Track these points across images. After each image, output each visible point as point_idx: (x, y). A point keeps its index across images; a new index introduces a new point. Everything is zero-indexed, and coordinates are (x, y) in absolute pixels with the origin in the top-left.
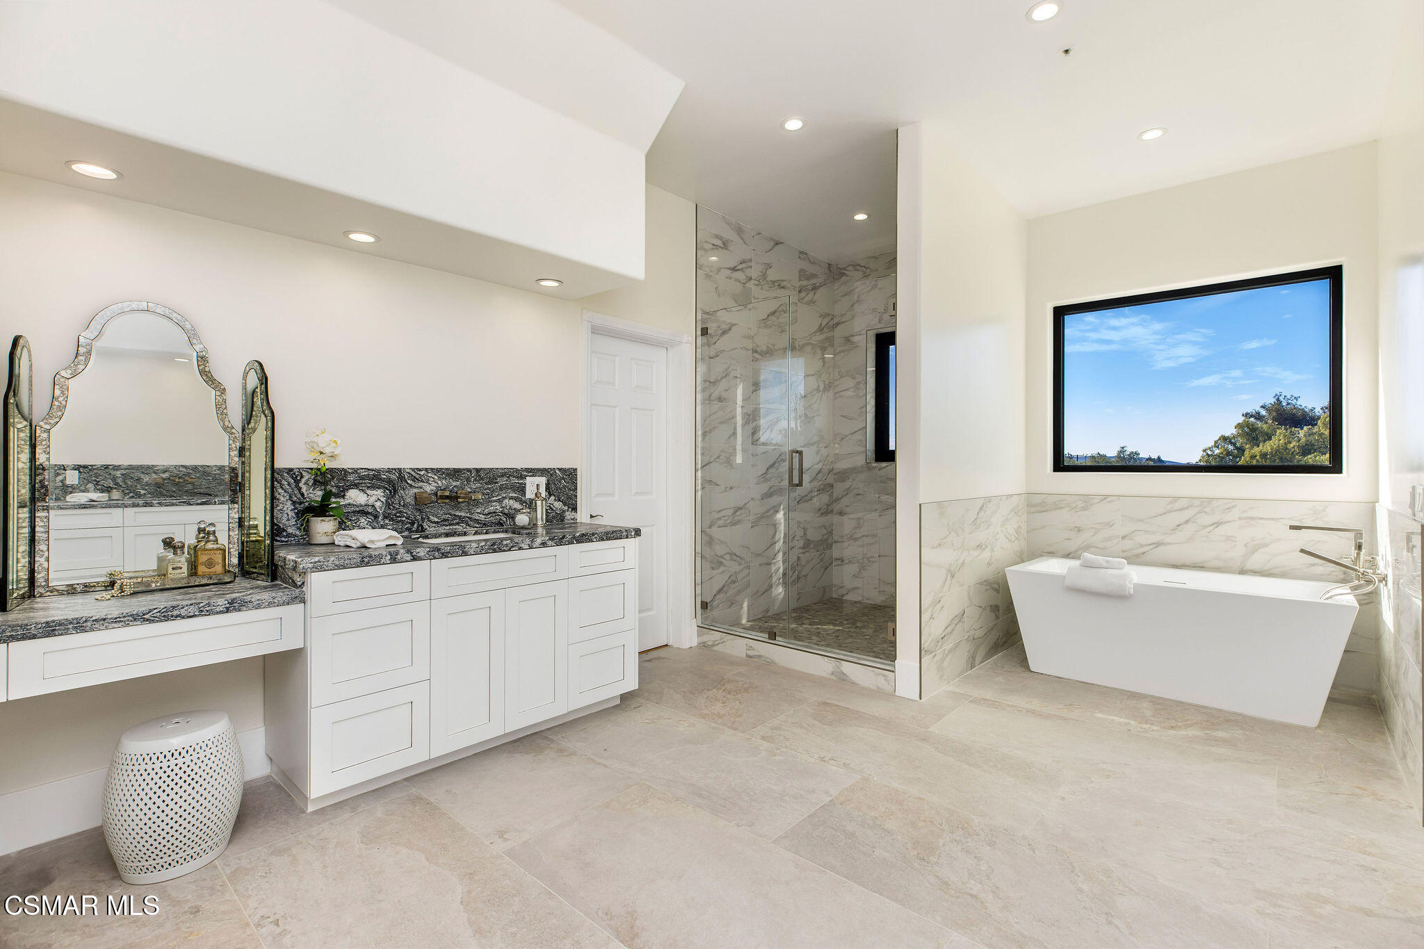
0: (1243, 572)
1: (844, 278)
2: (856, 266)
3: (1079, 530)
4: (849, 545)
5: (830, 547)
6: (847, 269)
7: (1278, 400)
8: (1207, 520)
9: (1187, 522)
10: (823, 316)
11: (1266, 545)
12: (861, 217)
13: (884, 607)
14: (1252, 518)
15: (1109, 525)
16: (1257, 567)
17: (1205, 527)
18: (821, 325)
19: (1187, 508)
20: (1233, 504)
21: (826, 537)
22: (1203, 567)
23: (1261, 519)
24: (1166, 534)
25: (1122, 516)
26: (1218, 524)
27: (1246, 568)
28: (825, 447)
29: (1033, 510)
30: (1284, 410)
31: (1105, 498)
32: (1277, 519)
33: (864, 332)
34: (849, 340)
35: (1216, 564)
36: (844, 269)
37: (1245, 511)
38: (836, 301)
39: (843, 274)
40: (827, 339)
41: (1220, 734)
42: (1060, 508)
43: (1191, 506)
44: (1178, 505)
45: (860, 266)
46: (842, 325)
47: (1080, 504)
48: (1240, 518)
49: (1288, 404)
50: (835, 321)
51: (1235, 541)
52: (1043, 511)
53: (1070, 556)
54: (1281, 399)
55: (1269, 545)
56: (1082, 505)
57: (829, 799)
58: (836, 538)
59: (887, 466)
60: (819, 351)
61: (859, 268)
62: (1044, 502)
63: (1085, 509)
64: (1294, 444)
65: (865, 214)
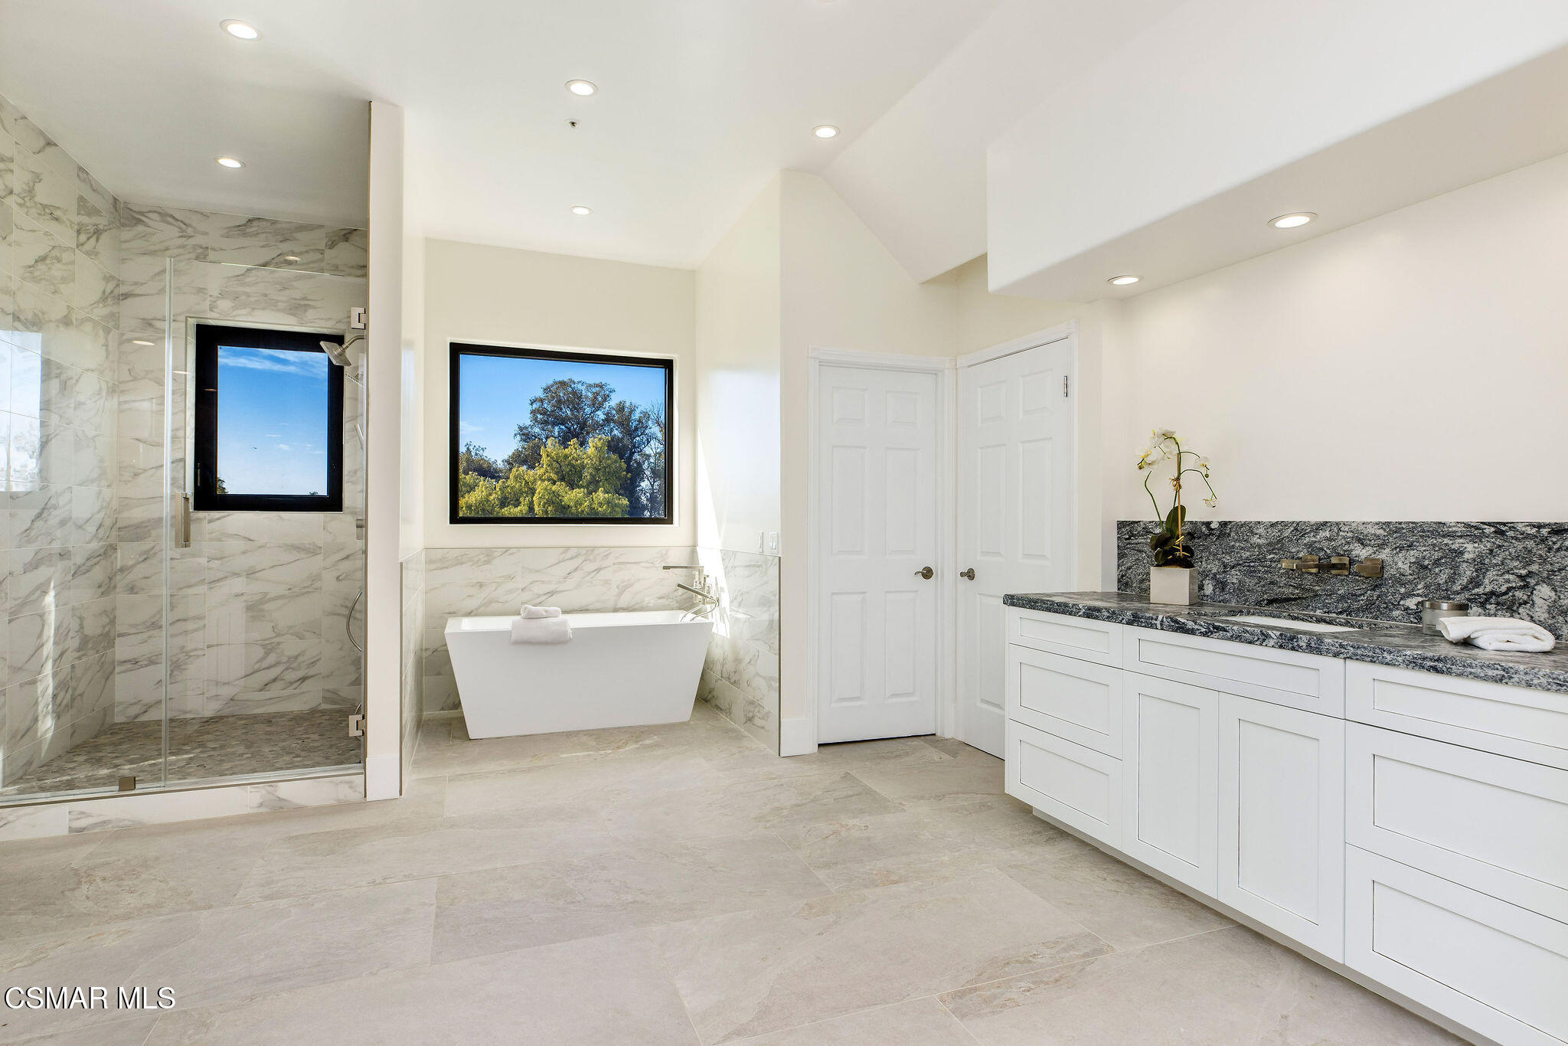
0: (616, 610)
1: (140, 228)
2: (165, 216)
3: (481, 585)
4: (150, 637)
5: (111, 644)
6: (146, 214)
7: (468, 449)
8: (590, 567)
9: (576, 569)
10: (108, 279)
11: (631, 585)
12: (230, 163)
13: (221, 718)
14: (622, 563)
15: (511, 578)
16: (624, 605)
17: (589, 573)
18: (104, 292)
19: (576, 557)
20: (609, 552)
21: (107, 629)
22: (587, 610)
23: (628, 563)
24: (559, 582)
25: (523, 567)
26: (598, 570)
27: (619, 606)
28: (109, 486)
29: (433, 566)
30: (473, 461)
31: (506, 551)
32: (637, 563)
33: (183, 318)
34: (150, 325)
35: (598, 605)
36: (142, 213)
37: (618, 557)
38: (123, 260)
39: (139, 221)
40: (112, 315)
41: (648, 742)
42: (462, 564)
43: (579, 555)
44: (569, 555)
45: (174, 218)
46: (137, 299)
47: (483, 558)
48: (614, 564)
49: (476, 454)
50: (123, 289)
51: (610, 584)
52: (444, 568)
53: (473, 614)
54: (471, 448)
55: (633, 584)
56: (486, 559)
57: (433, 908)
58: (119, 629)
59: (224, 517)
60: (101, 333)
61: (170, 219)
62: (444, 558)
63: (487, 562)
64: (494, 496)
65: (240, 162)
